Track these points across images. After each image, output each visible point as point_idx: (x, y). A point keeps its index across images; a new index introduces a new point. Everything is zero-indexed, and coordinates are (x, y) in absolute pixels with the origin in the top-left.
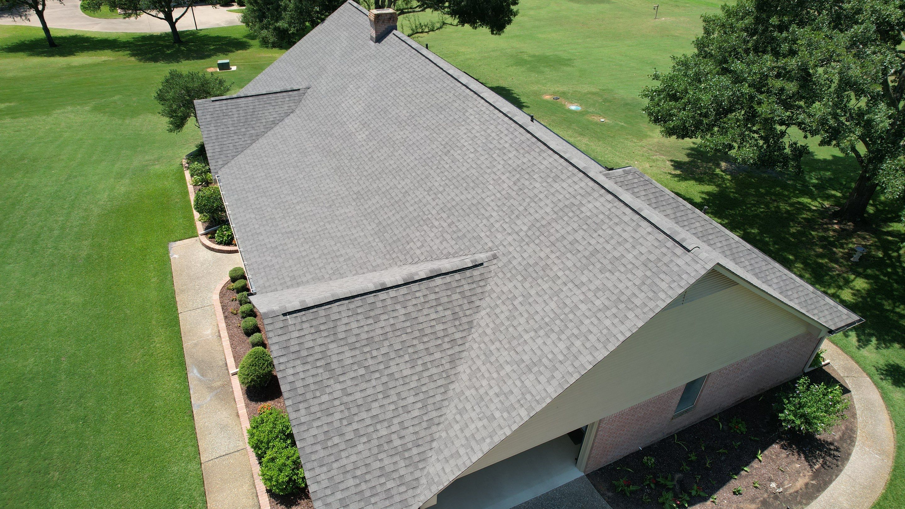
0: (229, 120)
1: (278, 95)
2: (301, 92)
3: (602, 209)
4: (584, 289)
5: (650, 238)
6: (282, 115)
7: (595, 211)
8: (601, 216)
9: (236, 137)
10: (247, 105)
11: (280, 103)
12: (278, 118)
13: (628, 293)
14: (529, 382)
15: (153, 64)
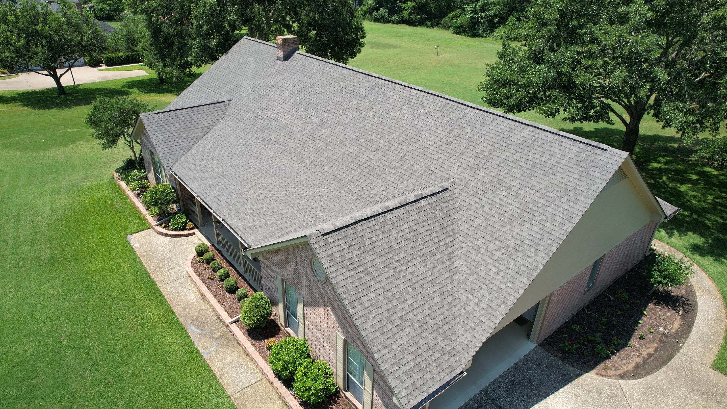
0: (172, 127)
1: (208, 106)
2: (226, 103)
3: (527, 136)
4: (537, 189)
5: (572, 147)
6: (215, 121)
7: (523, 139)
8: (530, 141)
9: (180, 140)
10: (184, 115)
11: (210, 113)
12: (212, 124)
13: (572, 184)
14: (520, 258)
15: (47, 111)
